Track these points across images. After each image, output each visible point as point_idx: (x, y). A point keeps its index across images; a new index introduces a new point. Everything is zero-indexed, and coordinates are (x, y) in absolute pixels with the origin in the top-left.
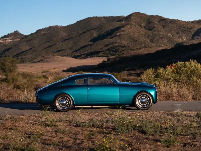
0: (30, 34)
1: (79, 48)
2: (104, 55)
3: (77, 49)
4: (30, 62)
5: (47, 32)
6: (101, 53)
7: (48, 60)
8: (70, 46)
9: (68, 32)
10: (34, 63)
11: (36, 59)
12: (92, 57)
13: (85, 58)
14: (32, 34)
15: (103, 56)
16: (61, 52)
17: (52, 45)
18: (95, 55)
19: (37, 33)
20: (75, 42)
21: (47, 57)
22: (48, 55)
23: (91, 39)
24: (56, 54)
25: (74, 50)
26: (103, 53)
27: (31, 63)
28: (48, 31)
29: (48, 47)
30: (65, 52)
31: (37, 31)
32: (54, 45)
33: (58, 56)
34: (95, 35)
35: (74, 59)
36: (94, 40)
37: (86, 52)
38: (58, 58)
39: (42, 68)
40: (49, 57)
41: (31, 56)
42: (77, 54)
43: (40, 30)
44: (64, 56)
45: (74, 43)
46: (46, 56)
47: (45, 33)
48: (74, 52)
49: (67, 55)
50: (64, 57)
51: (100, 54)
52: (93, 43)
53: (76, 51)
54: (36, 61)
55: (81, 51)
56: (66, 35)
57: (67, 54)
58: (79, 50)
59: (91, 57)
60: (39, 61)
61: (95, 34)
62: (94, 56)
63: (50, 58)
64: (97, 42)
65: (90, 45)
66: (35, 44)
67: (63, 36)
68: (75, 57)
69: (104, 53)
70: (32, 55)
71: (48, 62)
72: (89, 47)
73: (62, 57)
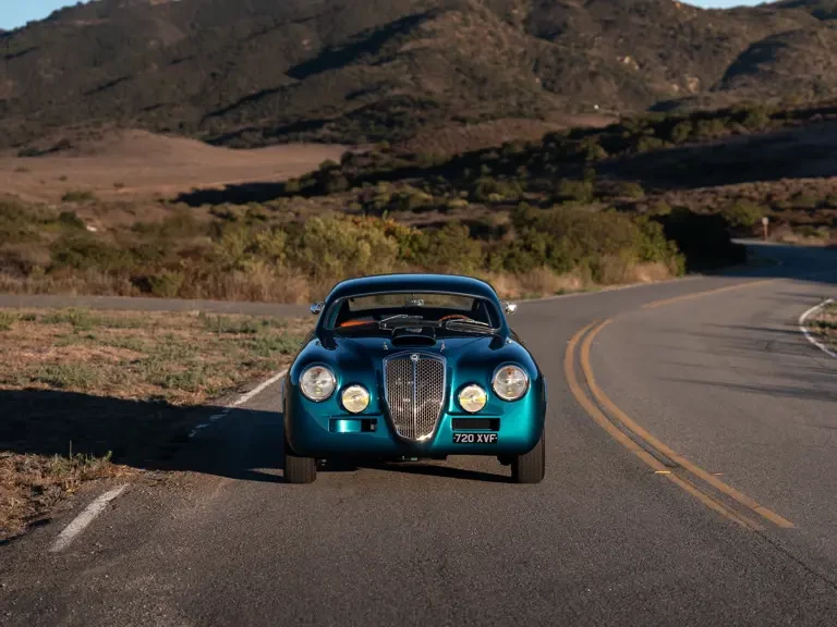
0: (22, 28)
1: (233, 99)
2: (336, 134)
3: (224, 105)
4: (16, 151)
5: (100, 22)
6: (328, 125)
7: (97, 144)
8: (194, 89)
9: (193, 26)
10: (32, 153)
11: (42, 140)
12: (286, 142)
13: (255, 146)
14: (32, 25)
15: (334, 141)
16: (153, 114)
17: (116, 77)
18: (302, 134)
19: (56, 23)
20: (217, 71)
21: (91, 133)
22: (98, 124)
23: (288, 66)
24: (133, 122)
25: (215, 109)
26: (333, 125)
27: (20, 155)
28: (101, 17)
29: (101, 88)
30: (170, 116)
31: (56, 15)
32: (125, 78)
33: (137, 132)
34: (309, 45)
35: (210, 148)
36: (302, 70)
37: (264, 117)
38: (136, 137)
39: (63, 179)
40: (100, 131)
41: (23, 122)
42: (224, 126)
43: (66, 10)
44: (166, 130)
45: (213, 75)
46: (87, 126)
47: (88, 23)
48: (214, 114)
49: (181, 126)
50: (164, 138)
51: (324, 131)
52: (294, 81)
53: (220, 113)
54: (42, 144)
55: (240, 115)
56: (182, 36)
57: (179, 121)
58: (232, 107)
59: (282, 142)
60: (55, 150)
61: (305, 42)
62: (297, 140)
63: (101, 138)
64: (314, 78)
65: (283, 89)
66: (42, 73)
67: (166, 43)
68: (217, 140)
69: (337, 129)
70: (28, 119)
71: (92, 152)
72: (278, 97)
73: (153, 137)
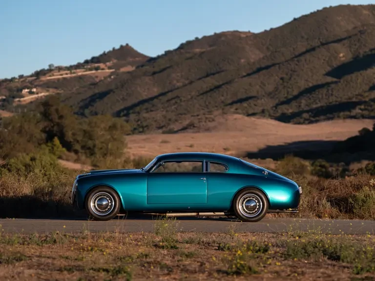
0: (162, 55)
1: (295, 93)
2: (366, 113)
3: (290, 97)
4: (160, 131)
5: (209, 49)
6: (359, 107)
7: (211, 124)
8: (270, 88)
9: (268, 48)
10: (172, 132)
11: (177, 123)
12: (332, 119)
13: (311, 122)
14: (168, 53)
15: (363, 117)
16: (245, 104)
17: (221, 83)
18: (342, 114)
19: (182, 51)
20: (285, 76)
21: (206, 118)
22: (210, 112)
23: (329, 69)
24: (232, 110)
25: (283, 99)
26: (363, 107)
27: (164, 133)
28: (211, 46)
29: (211, 90)
30: (255, 105)
31: (182, 46)
32: (227, 83)
33: (236, 116)
34: (343, 56)
35: (283, 124)
36: (341, 71)
37: (317, 103)
38: (236, 119)
39: (191, 146)
40: (212, 116)
41: (164, 113)
42: (289, 110)
43: (189, 43)
44: (253, 114)
45: (282, 79)
46: (204, 114)
47: (203, 50)
48: (283, 103)
49: (263, 111)
50: (253, 119)
51: (357, 111)
52: (335, 80)
53: (288, 102)
54: (176, 127)
55: (301, 103)
56: (262, 56)
57: (261, 109)
58: (296, 98)
59: (329, 119)
60: (184, 129)
61: (341, 55)
62: (339, 117)
63: (213, 120)
64: (348, 77)
65: (328, 84)
66: (175, 82)
67: (252, 61)
68: (284, 118)
69: (365, 109)
70: (167, 111)
71: (208, 130)
72: (324, 91)
73: (246, 118)
